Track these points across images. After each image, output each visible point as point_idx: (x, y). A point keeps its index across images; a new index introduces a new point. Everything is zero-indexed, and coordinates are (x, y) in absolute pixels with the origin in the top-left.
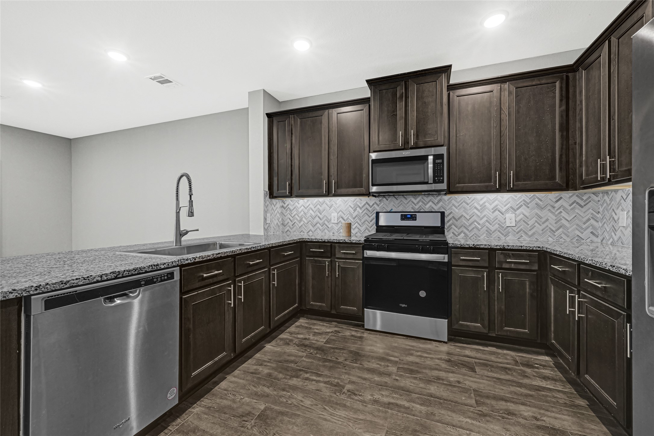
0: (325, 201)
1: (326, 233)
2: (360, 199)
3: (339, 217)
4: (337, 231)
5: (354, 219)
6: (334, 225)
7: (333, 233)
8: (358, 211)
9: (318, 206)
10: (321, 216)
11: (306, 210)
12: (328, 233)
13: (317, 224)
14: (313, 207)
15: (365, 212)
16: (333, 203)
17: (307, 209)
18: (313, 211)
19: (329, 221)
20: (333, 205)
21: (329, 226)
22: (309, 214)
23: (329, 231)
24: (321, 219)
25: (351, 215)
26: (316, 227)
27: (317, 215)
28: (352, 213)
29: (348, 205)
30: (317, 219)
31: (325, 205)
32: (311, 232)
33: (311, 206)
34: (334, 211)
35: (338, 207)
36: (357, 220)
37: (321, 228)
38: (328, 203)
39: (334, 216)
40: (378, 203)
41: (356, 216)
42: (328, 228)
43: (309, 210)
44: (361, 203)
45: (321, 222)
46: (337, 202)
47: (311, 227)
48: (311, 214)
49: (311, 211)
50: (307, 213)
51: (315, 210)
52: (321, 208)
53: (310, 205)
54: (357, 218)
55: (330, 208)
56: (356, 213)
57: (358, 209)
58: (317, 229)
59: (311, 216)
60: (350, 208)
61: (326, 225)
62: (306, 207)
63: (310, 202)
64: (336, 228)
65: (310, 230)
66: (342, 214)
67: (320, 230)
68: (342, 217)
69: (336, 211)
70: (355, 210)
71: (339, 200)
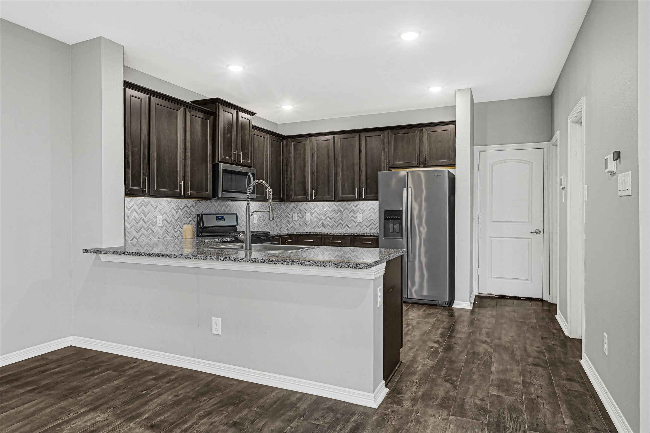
0: (150, 202)
1: (151, 238)
2: (181, 201)
3: (164, 220)
4: (162, 235)
5: (176, 221)
6: (158, 229)
7: (158, 238)
8: (180, 214)
9: (143, 207)
10: (146, 220)
11: (129, 212)
12: (153, 238)
13: (141, 228)
14: (137, 208)
15: (185, 213)
16: (158, 204)
17: (131, 210)
18: (137, 213)
19: (154, 224)
20: (158, 206)
21: (154, 230)
22: (133, 217)
23: (154, 236)
24: (145, 223)
25: (174, 217)
26: (140, 233)
27: (142, 218)
28: (175, 215)
29: (171, 207)
30: (142, 222)
31: (150, 206)
32: (135, 239)
33: (135, 207)
34: (159, 213)
35: (163, 209)
36: (179, 222)
37: (146, 233)
38: (154, 204)
39: (160, 219)
40: (194, 205)
41: (178, 218)
42: (154, 232)
43: (132, 213)
44: (182, 205)
45: (146, 226)
46: (162, 203)
47: (135, 233)
48: (134, 216)
49: (135, 213)
50: (130, 215)
51: (139, 211)
52: (146, 210)
53: (133, 205)
54: (178, 220)
55: (155, 209)
56: (178, 215)
57: (179, 211)
58: (141, 235)
59: (134, 220)
60: (173, 210)
61: (151, 229)
62: (129, 208)
63: (134, 202)
64: (161, 232)
65: (135, 237)
66: (166, 216)
67: (145, 236)
68: (166, 220)
69: (161, 213)
70: (177, 212)
71: (164, 201)
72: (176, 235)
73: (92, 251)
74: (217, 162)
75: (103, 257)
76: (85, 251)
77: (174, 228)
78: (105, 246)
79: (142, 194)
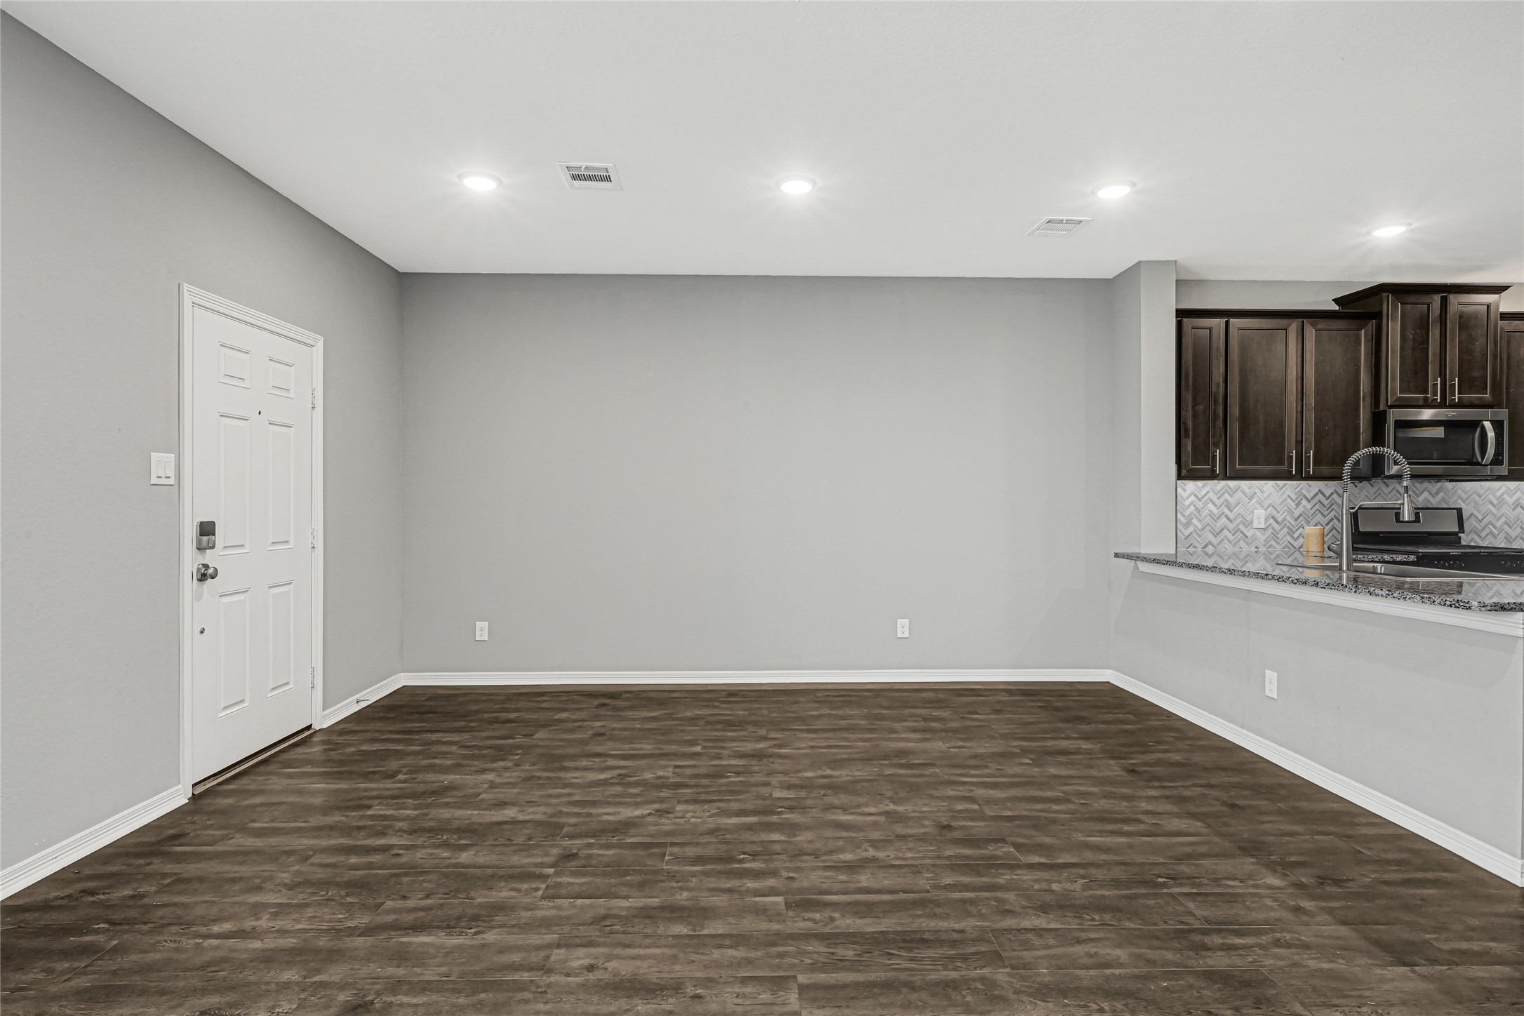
0: (1240, 487)
1: (1242, 546)
2: (1308, 484)
3: (1268, 517)
4: (1263, 543)
5: (1296, 520)
6: (1257, 532)
7: (1257, 547)
8: (1304, 507)
9: (1226, 496)
10: (1231, 516)
11: (1200, 503)
12: (1246, 546)
13: (1223, 529)
14: (1214, 498)
15: (1317, 507)
16: (1257, 490)
17: (1203, 500)
18: (1215, 505)
19: (1248, 524)
20: (1256, 493)
21: (1248, 534)
22: (1207, 512)
23: (1248, 544)
24: (1231, 521)
25: (1291, 512)
26: (1221, 537)
27: (1223, 513)
28: (1294, 510)
29: (1285, 496)
30: (1224, 519)
31: (1239, 494)
32: (1210, 546)
33: (1211, 495)
34: (1258, 506)
35: (1265, 499)
36: (1303, 522)
37: (1232, 538)
38: (1247, 491)
39: (1259, 517)
40: (1340, 491)
41: (1301, 515)
42: (1247, 537)
43: (1205, 504)
44: (1309, 491)
45: (1231, 526)
46: (1265, 489)
47: (1211, 537)
48: (1210, 510)
49: (1210, 506)
50: (1202, 508)
51: (1218, 502)
52: (1232, 501)
53: (1208, 492)
54: (1301, 518)
55: (1250, 499)
56: (1300, 509)
57: (1304, 502)
58: (1223, 540)
59: (1210, 515)
60: (1289, 500)
61: (1242, 532)
62: (1200, 497)
63: (1209, 487)
64: (1262, 537)
65: (1210, 543)
66: (1274, 511)
67: (1230, 542)
68: (1273, 517)
69: (1262, 507)
70: (1298, 505)
71: (1268, 486)
72: (1297, 544)
73: (1128, 557)
74: (1382, 407)
75: (1144, 567)
76: (1117, 555)
77: (1291, 532)
78: (1144, 550)
79: (1212, 476)
